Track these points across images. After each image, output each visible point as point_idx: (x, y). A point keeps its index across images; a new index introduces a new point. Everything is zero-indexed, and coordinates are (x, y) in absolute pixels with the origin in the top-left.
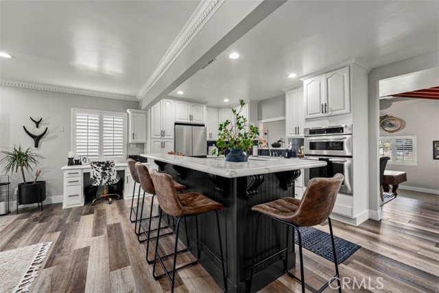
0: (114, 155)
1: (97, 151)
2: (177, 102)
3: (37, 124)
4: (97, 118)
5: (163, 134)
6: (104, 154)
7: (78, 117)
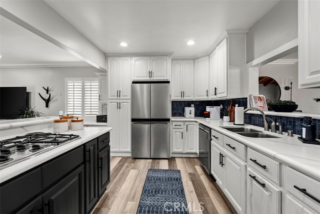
0: (91, 114)
1: (81, 110)
2: (135, 58)
3: (47, 91)
4: (81, 84)
5: (119, 94)
6: (86, 113)
7: (69, 84)
